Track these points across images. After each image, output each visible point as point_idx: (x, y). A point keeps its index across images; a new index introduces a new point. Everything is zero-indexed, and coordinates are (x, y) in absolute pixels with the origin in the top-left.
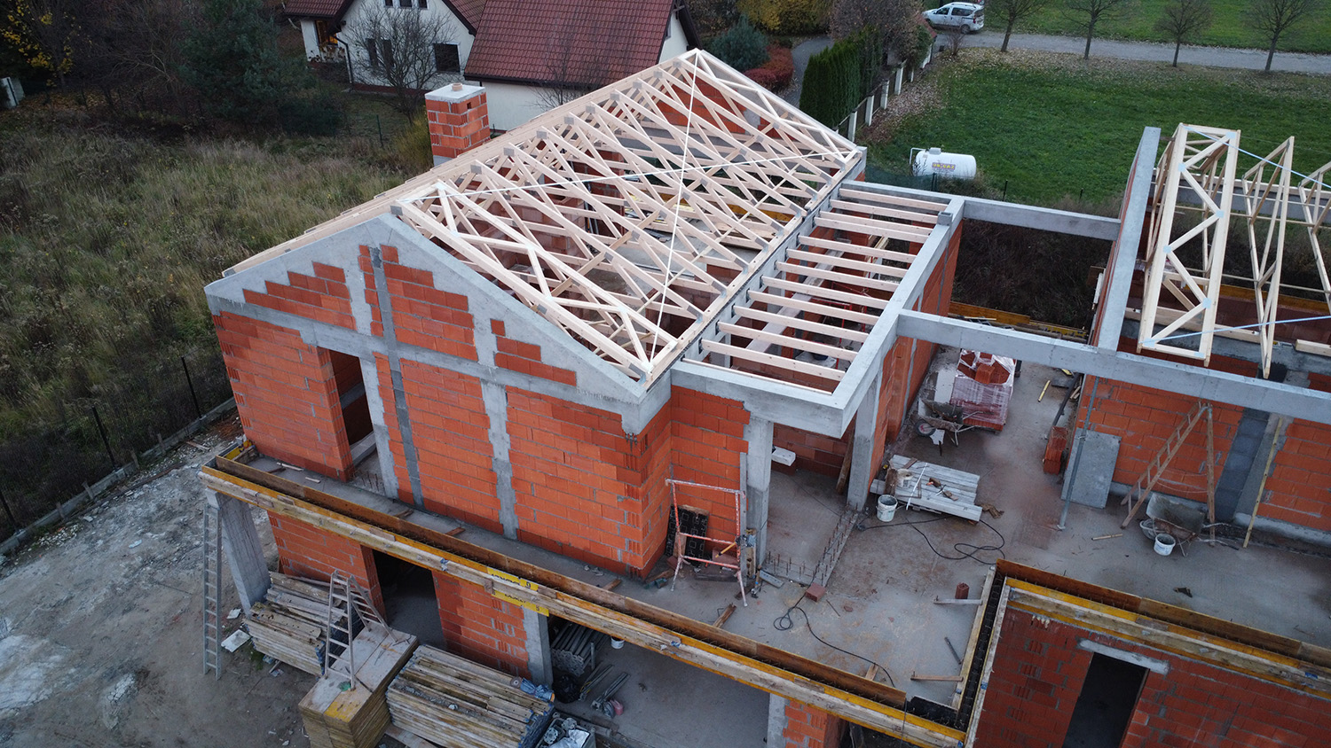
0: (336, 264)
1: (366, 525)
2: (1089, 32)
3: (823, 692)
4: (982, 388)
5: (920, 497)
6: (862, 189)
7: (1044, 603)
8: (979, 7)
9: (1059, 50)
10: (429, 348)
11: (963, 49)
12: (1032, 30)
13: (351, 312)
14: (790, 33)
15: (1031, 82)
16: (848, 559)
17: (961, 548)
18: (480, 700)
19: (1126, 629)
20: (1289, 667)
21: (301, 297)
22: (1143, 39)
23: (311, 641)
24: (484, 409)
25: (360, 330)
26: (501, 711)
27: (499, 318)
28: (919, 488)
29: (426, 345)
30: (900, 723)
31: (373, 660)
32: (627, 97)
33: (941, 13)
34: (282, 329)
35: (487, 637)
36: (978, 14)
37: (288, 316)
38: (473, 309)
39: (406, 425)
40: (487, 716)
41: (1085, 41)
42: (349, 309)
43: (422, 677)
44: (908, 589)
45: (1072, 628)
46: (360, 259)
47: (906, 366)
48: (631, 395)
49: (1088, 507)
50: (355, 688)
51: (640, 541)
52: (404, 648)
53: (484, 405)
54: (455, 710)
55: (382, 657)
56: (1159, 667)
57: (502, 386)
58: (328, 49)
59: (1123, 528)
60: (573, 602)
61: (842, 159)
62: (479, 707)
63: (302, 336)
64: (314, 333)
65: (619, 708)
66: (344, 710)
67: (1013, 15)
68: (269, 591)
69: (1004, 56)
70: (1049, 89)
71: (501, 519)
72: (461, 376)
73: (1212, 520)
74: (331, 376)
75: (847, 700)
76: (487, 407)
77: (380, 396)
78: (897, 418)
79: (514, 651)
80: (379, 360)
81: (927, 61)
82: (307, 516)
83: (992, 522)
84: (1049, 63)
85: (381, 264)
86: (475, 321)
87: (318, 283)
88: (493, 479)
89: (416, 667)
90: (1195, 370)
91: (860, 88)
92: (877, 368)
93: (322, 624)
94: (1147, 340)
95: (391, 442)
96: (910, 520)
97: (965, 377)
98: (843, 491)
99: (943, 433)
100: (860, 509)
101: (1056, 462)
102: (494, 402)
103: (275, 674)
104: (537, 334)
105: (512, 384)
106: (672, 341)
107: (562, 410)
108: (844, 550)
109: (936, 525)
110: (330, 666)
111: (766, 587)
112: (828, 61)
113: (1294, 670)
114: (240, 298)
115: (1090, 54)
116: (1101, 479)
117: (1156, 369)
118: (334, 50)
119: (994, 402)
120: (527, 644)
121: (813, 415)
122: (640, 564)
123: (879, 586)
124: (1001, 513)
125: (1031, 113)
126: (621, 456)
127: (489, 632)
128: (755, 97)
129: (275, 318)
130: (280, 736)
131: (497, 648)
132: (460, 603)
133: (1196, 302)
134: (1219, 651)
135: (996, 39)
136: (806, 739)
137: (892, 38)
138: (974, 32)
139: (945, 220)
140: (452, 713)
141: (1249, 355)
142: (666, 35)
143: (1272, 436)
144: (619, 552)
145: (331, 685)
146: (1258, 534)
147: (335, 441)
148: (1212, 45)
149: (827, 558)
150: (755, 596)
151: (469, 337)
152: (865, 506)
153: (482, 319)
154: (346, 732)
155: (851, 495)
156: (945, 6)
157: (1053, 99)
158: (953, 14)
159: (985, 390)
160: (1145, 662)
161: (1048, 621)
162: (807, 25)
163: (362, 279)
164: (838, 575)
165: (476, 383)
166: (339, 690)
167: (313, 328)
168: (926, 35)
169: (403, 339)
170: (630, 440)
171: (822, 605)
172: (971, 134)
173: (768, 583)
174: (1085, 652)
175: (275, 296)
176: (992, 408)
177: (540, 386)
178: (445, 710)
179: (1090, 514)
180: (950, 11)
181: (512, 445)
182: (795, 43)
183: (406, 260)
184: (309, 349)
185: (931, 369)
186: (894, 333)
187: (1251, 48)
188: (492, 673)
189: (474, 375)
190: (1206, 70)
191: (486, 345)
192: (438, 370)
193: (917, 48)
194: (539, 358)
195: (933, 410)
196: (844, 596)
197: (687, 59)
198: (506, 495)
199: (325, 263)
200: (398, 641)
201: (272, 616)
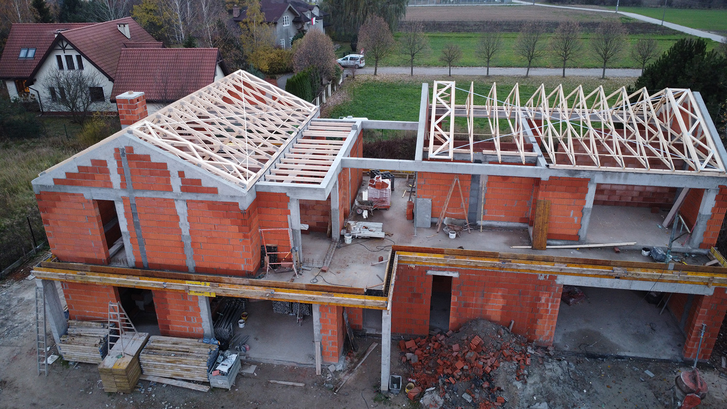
0: (103, 159)
1: (124, 276)
2: (412, 64)
3: (333, 296)
4: (379, 191)
5: (360, 233)
6: (320, 121)
7: (411, 258)
8: (362, 56)
9: (400, 73)
10: (149, 190)
11: (357, 75)
12: (387, 65)
13: (110, 180)
14: (274, 73)
15: (389, 87)
16: (335, 258)
17: (379, 247)
18: (185, 350)
19: (441, 261)
20: (497, 262)
21: (85, 177)
22: (436, 66)
23: (96, 346)
24: (176, 213)
25: (115, 187)
26: (196, 352)
27: (182, 170)
28: (360, 230)
29: (148, 188)
30: (364, 300)
31: (130, 345)
32: (215, 88)
33: (345, 60)
34: (74, 194)
35: (183, 327)
36: (362, 59)
37: (77, 187)
38: (170, 168)
39: (139, 228)
40: (190, 355)
41: (411, 68)
42: (109, 178)
43: (155, 347)
44: (361, 263)
45: (423, 267)
46: (114, 154)
47: (348, 184)
48: (242, 193)
49: (424, 228)
50: (124, 357)
51: (251, 258)
52: (143, 338)
53: (176, 210)
54: (174, 356)
55: (134, 343)
56: (455, 275)
57: (184, 200)
58: (24, 95)
59: (438, 232)
60: (226, 286)
61: (310, 110)
62: (186, 353)
63: (84, 196)
64: (91, 193)
65: (248, 347)
66: (121, 365)
67: (377, 58)
68: (69, 329)
69: (376, 77)
70: (397, 90)
71: (187, 264)
72: (165, 199)
73: (468, 223)
74: (98, 214)
75: (343, 297)
76: (178, 211)
77: (125, 217)
78: (348, 207)
79: (196, 330)
80: (124, 200)
81: (341, 81)
82: (93, 279)
83: (389, 238)
84: (396, 79)
85: (125, 155)
86: (171, 173)
87: (93, 169)
88: (182, 246)
89: (152, 344)
90: (449, 163)
91: (312, 93)
92: (335, 178)
93: (100, 337)
94: (431, 155)
95: (131, 239)
96: (358, 242)
97: (372, 188)
98: (330, 236)
99: (367, 211)
100: (338, 241)
101: (411, 215)
102: (181, 209)
103: (77, 368)
104: (199, 174)
105: (189, 198)
106: (254, 174)
107: (213, 206)
108: (334, 255)
109: (368, 242)
110: (110, 349)
111: (305, 271)
112: (295, 81)
113: (498, 262)
114: (52, 183)
115: (414, 73)
116: (427, 216)
117: (436, 164)
118: (28, 95)
119: (384, 197)
120: (203, 324)
121: (314, 193)
122: (252, 269)
123: (349, 264)
124: (392, 234)
125: (390, 100)
126: (239, 221)
127: (184, 324)
128: (269, 88)
129: (70, 189)
130: (86, 391)
131: (188, 331)
132: (168, 313)
133: (446, 140)
134: (474, 262)
135: (372, 70)
136: (330, 331)
137: (324, 71)
138: (361, 68)
139: (355, 128)
140: (173, 357)
141: (468, 159)
142: (215, 75)
143: (482, 188)
144: (242, 266)
145: (112, 357)
146: (485, 227)
147: (102, 245)
148: (465, 67)
149: (328, 257)
150: (301, 275)
151: (168, 181)
152: (340, 240)
153: (173, 171)
154: (123, 375)
155: (333, 236)
156: (346, 57)
157: (399, 93)
158: (350, 60)
159: (380, 192)
160: (451, 274)
161: (414, 266)
162: (282, 69)
163: (116, 163)
164: (333, 263)
165: (172, 201)
166: (117, 359)
167: (90, 190)
168: (339, 69)
169: (136, 188)
170: (243, 213)
171: (328, 273)
172: (365, 111)
173: (306, 270)
174: (429, 276)
175: (71, 179)
176: (384, 199)
177: (202, 197)
178: (170, 357)
179: (425, 230)
180: (349, 58)
181: (190, 227)
182: (277, 77)
183: (137, 151)
184: (88, 201)
185: (359, 192)
186: (340, 166)
187: (481, 66)
188: (189, 340)
189: (171, 198)
190: (463, 77)
191: (176, 183)
192: (154, 199)
193: (336, 75)
194: (201, 184)
195: (362, 203)
196: (336, 269)
197: (237, 74)
198: (189, 252)
199: (97, 159)
200: (140, 336)
201: (73, 339)
